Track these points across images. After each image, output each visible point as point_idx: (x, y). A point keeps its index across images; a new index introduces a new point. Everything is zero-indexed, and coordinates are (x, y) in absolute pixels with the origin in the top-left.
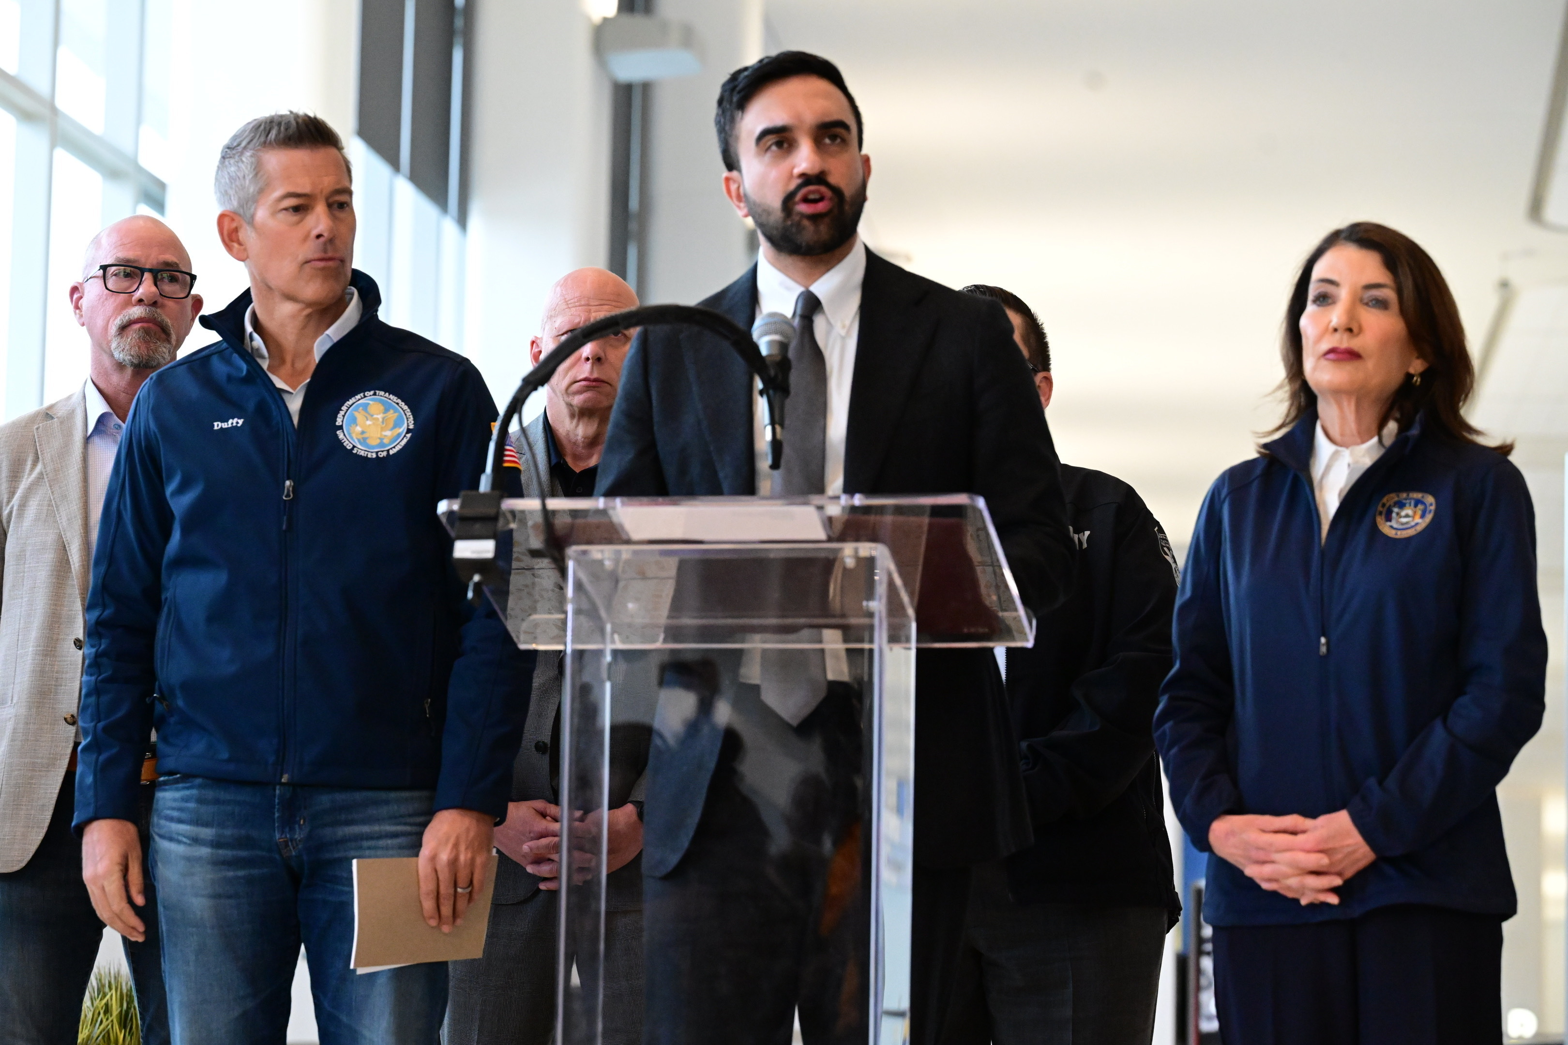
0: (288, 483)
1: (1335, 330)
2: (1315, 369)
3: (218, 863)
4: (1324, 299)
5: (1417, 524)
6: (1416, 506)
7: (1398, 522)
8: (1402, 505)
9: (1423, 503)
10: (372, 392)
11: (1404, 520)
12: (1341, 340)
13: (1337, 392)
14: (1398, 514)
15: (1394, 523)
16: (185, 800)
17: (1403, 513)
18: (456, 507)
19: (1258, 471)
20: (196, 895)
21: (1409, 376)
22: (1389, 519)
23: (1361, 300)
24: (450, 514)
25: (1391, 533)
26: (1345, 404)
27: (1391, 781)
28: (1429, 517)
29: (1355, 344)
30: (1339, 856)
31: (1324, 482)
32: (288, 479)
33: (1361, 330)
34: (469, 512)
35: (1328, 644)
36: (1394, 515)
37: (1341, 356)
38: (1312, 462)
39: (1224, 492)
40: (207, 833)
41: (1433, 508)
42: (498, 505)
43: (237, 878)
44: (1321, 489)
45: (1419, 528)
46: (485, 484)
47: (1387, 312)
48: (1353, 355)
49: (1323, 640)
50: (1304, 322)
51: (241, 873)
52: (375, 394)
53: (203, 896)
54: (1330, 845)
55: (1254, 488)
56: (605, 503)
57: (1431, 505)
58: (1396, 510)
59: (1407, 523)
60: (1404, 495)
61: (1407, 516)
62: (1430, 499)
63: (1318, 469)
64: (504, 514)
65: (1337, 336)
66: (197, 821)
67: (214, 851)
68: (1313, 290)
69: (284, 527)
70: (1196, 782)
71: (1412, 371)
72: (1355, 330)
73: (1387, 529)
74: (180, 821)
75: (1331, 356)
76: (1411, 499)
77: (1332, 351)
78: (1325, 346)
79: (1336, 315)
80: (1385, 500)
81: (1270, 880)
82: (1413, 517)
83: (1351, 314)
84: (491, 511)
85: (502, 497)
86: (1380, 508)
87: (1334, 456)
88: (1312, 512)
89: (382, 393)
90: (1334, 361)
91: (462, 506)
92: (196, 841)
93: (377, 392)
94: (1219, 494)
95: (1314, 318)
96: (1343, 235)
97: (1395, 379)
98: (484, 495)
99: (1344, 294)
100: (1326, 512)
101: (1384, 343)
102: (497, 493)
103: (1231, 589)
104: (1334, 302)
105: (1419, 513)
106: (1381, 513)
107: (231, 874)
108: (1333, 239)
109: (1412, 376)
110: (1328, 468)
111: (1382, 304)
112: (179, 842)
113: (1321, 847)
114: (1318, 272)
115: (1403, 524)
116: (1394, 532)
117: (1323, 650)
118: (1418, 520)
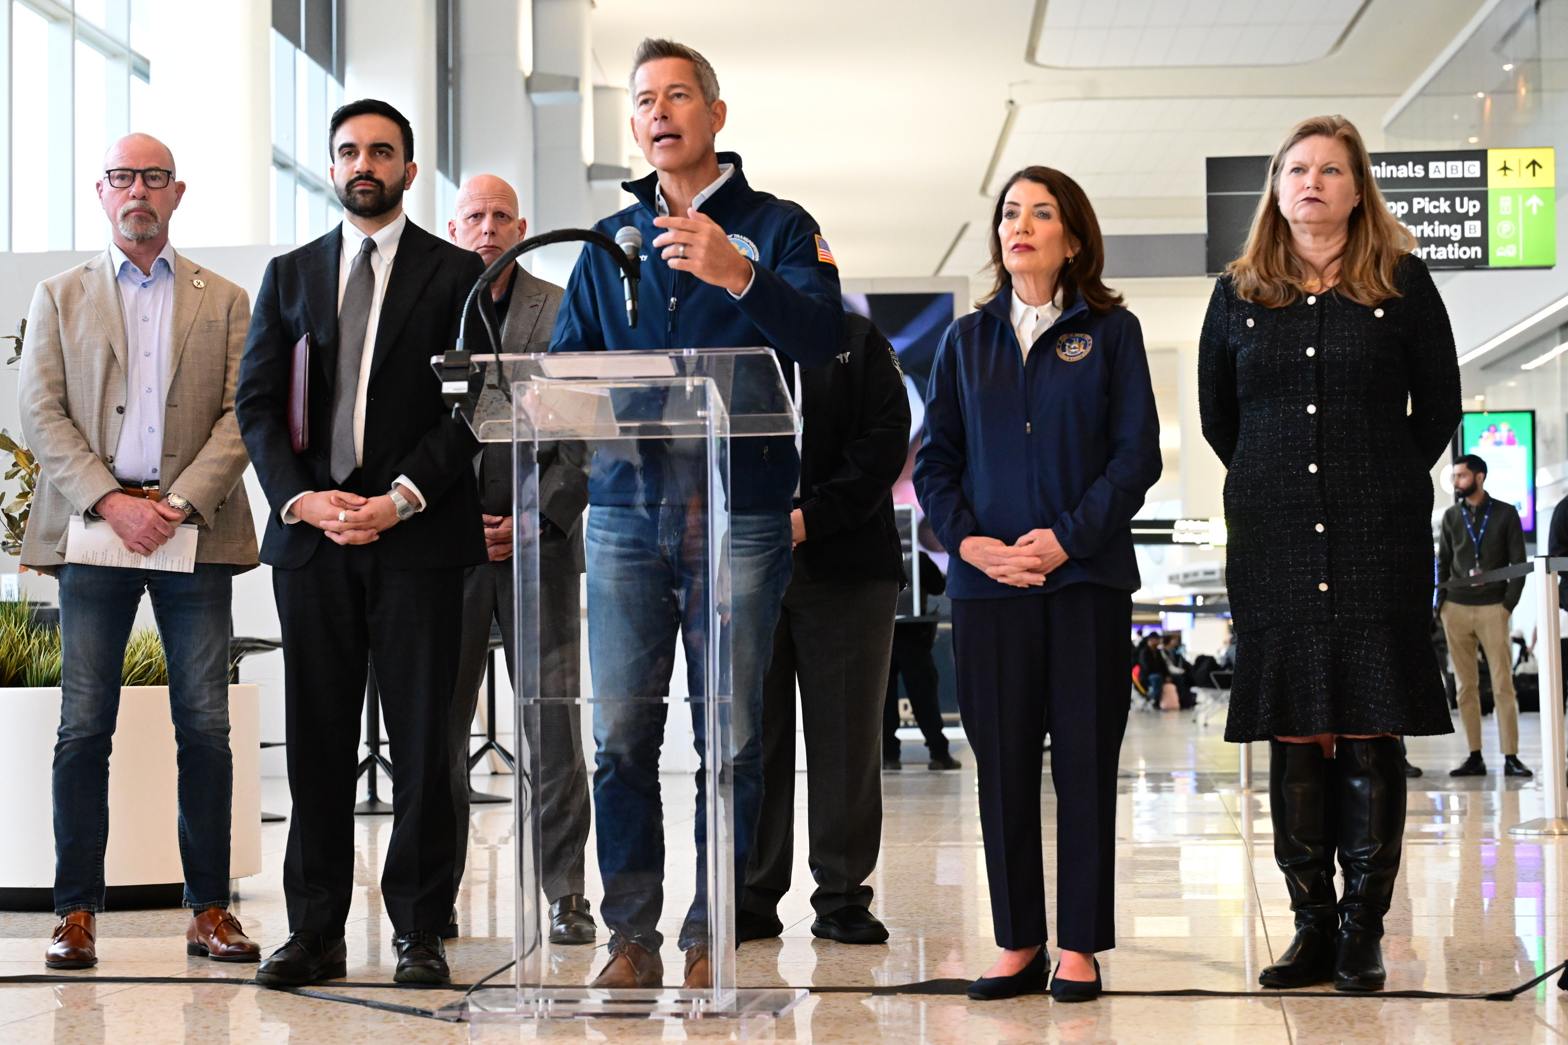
0: (672, 300)
1: (1018, 233)
2: (1008, 258)
3: (621, 557)
4: (1011, 215)
5: (1082, 353)
6: (1080, 342)
7: (1069, 352)
8: (1071, 342)
9: (1084, 340)
10: (731, 236)
11: (1073, 351)
12: (1022, 238)
13: (1022, 272)
14: (1069, 347)
15: (1067, 353)
16: (602, 513)
17: (1072, 346)
18: (442, 361)
19: (978, 320)
20: (606, 578)
21: (1067, 259)
22: (1064, 350)
23: (1033, 214)
24: (437, 365)
25: (1067, 359)
26: (1027, 279)
27: (1077, 513)
28: (1089, 348)
29: (1030, 241)
30: (1046, 559)
31: (1021, 327)
32: (673, 296)
33: (1033, 232)
34: (451, 364)
35: (1031, 426)
36: (1067, 347)
37: (1022, 249)
38: (1011, 316)
39: (957, 335)
40: (614, 536)
41: (1091, 342)
42: (469, 360)
43: (633, 567)
44: (1019, 332)
45: (1084, 355)
46: (459, 345)
47: (1049, 221)
48: (1029, 248)
49: (1028, 424)
50: (1001, 229)
51: (635, 563)
52: (733, 237)
53: (610, 579)
54: (1043, 552)
55: (977, 331)
56: (535, 357)
57: (1090, 340)
58: (1068, 344)
59: (1076, 352)
60: (1072, 335)
61: (1075, 348)
62: (1088, 337)
63: (1015, 321)
64: (473, 364)
65: (1019, 236)
66: (609, 528)
67: (618, 549)
68: (1005, 208)
69: (669, 330)
70: (950, 514)
71: (1068, 256)
72: (1030, 232)
73: (1063, 356)
74: (599, 528)
75: (1016, 250)
76: (1076, 338)
77: (1016, 246)
78: (1012, 243)
79: (1018, 224)
80: (1060, 338)
81: (1003, 576)
82: (1079, 348)
83: (1027, 223)
84: (465, 363)
85: (471, 353)
86: (1058, 344)
87: (1026, 312)
88: (1015, 345)
89: (738, 236)
90: (1017, 252)
91: (446, 360)
92: (606, 541)
93: (735, 235)
94: (954, 336)
95: (1006, 226)
96: (1023, 174)
97: (1058, 262)
98: (459, 353)
99: (1023, 211)
100: (1025, 347)
101: (1049, 240)
102: (469, 351)
103: (966, 394)
104: (1018, 216)
105: (1082, 346)
106: (1059, 347)
107: (629, 564)
108: (1017, 177)
109: (1069, 259)
110: (1023, 319)
111: (1046, 216)
112: (597, 541)
113: (1038, 553)
114: (1008, 198)
115: (1072, 353)
116: (1068, 358)
117: (1029, 430)
118: (1082, 350)
